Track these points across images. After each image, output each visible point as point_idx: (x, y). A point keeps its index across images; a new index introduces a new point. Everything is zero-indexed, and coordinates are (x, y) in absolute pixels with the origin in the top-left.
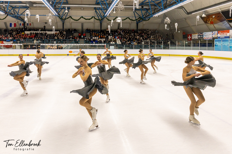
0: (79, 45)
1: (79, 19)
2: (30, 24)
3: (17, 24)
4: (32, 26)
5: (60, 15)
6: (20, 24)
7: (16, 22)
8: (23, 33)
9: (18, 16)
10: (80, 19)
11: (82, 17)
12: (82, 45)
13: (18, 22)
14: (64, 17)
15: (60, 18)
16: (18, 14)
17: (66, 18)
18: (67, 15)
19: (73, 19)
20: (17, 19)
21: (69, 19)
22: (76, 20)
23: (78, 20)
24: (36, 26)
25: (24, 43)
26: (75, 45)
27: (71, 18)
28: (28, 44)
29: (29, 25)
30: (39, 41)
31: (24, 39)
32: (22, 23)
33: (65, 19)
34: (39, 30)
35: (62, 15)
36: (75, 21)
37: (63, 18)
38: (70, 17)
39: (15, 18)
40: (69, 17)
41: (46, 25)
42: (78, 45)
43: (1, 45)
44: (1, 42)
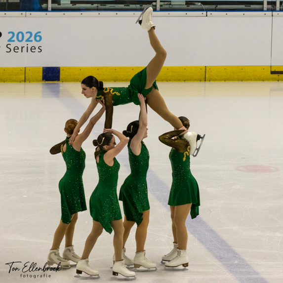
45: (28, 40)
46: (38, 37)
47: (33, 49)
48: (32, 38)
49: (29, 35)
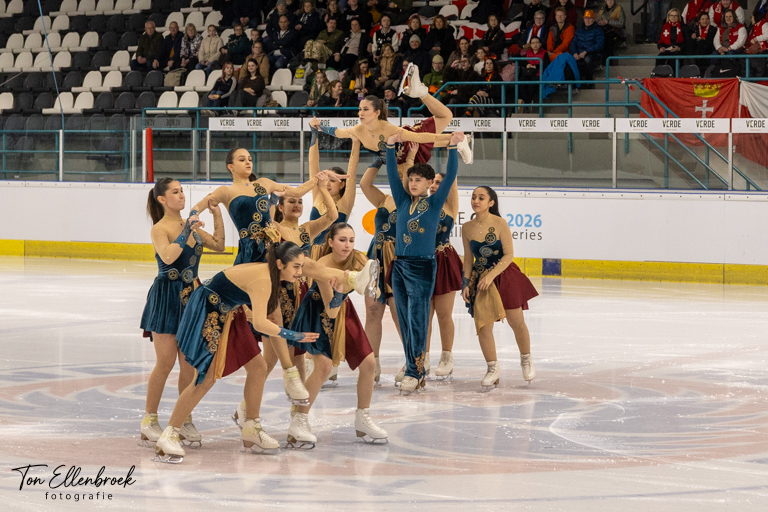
43: (711, 137)
44: (706, 91)
45: (527, 225)
46: (538, 221)
47: (532, 235)
48: (532, 223)
49: (528, 218)
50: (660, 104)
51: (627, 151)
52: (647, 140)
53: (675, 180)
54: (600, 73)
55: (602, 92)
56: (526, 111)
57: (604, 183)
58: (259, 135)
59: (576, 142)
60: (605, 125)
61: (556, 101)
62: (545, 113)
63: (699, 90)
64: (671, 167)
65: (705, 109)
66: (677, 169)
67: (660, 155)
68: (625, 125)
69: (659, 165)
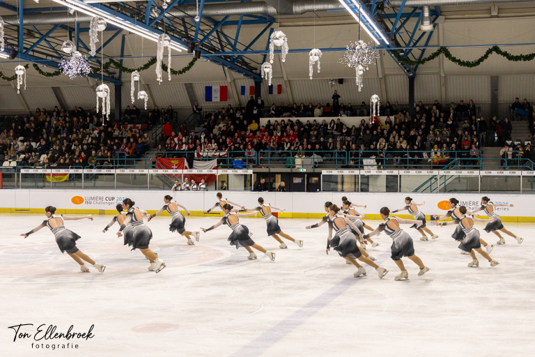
0: (483, 173)
1: (481, 60)
2: (280, 86)
3: (229, 88)
4: (285, 98)
5: (398, 44)
6: (243, 88)
7: (229, 80)
8: (254, 126)
9: (236, 55)
10: (486, 56)
11: (496, 49)
12: (494, 173)
13: (234, 81)
14: (416, 52)
15: (400, 58)
16: (235, 49)
17: (426, 55)
18: (426, 45)
19: (454, 60)
20: (231, 68)
21: (436, 59)
22: (468, 64)
23: (477, 63)
24: (301, 95)
25: (258, 166)
26: (465, 173)
27: (448, 55)
28: (273, 170)
29: (275, 91)
30: (317, 158)
31: (257, 150)
32: (249, 83)
33: (421, 61)
34: (312, 110)
35: (407, 45)
36: (466, 68)
37: (410, 56)
38: (444, 51)
39: (223, 65)
40: (435, 50)
41: (341, 90)
42: (476, 173)
43: (176, 175)
44: (175, 162)
50: (161, 165)
51: (152, 179)
52: (158, 176)
53: (167, 187)
54: (143, 157)
55: (144, 162)
56: (122, 167)
57: (145, 188)
58: (37, 174)
59: (137, 177)
60: (146, 171)
61: (129, 164)
62: (127, 168)
63: (173, 162)
64: (165, 183)
65: (174, 167)
66: (166, 184)
67: (162, 180)
68: (152, 171)
69: (161, 183)
